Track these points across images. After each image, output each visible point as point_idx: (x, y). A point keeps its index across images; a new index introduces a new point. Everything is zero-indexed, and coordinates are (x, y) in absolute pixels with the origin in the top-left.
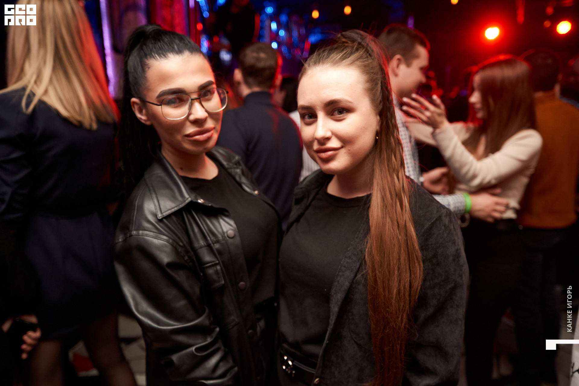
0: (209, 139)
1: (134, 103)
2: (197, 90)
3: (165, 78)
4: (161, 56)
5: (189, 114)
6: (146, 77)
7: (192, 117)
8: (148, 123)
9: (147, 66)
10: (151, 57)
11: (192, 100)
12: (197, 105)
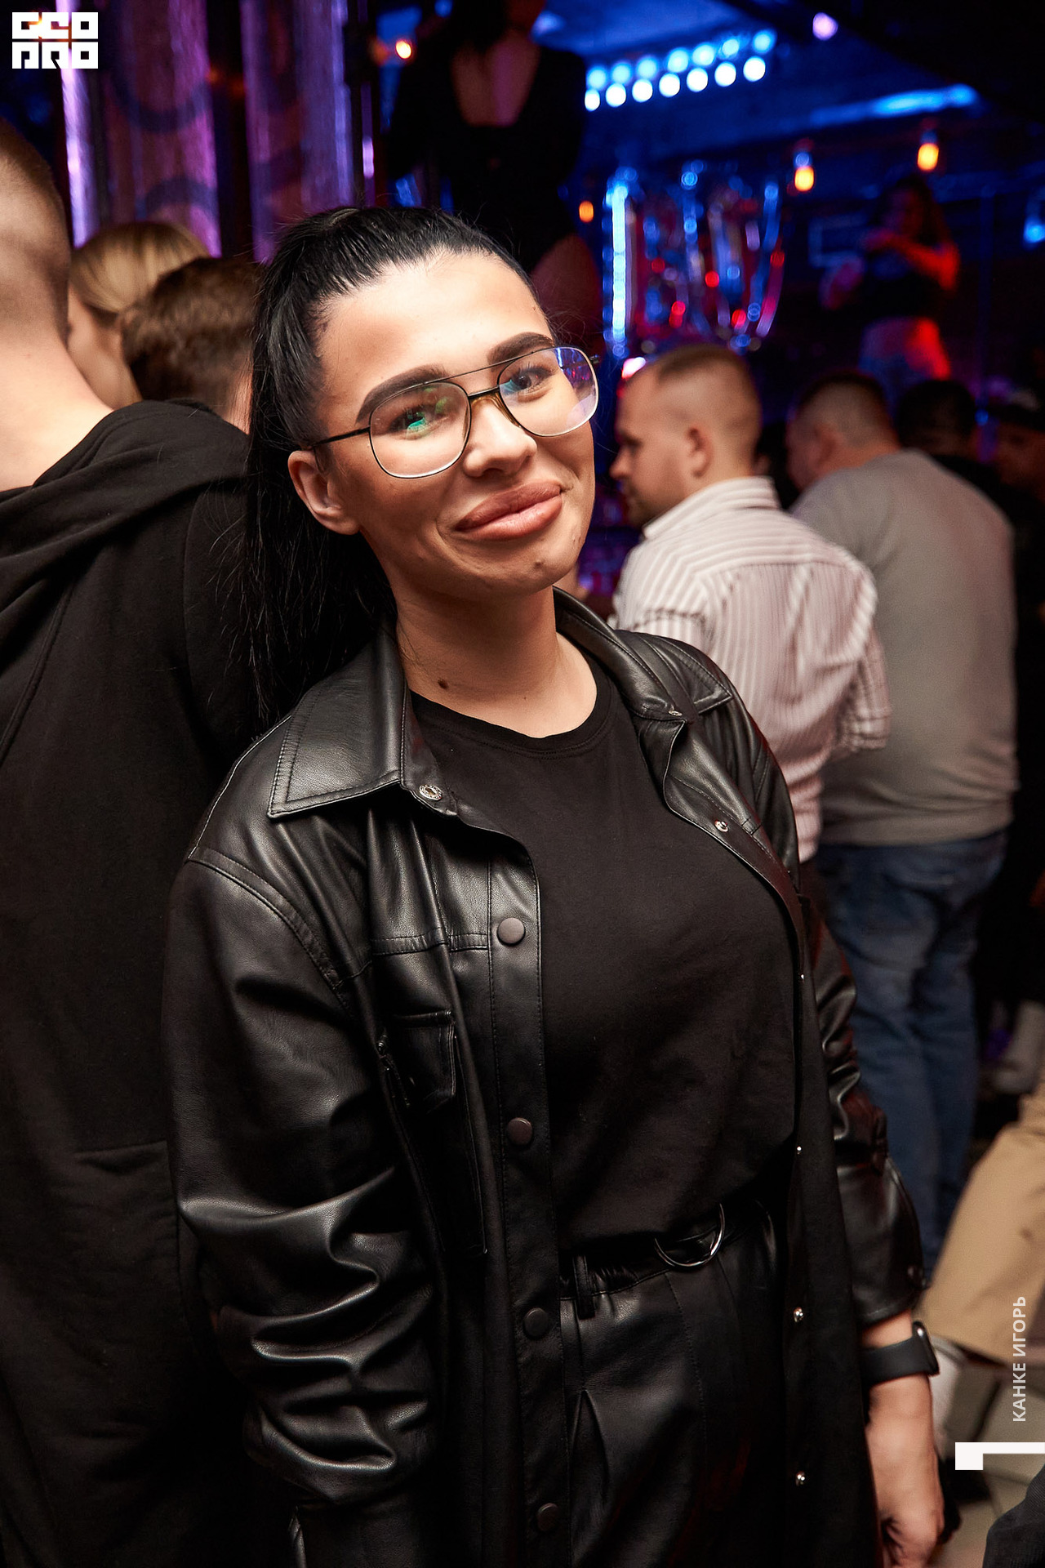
0: (548, 523)
1: (298, 464)
2: (484, 363)
3: (374, 344)
4: (358, 278)
5: (466, 451)
6: (319, 359)
7: (475, 460)
8: (347, 527)
9: (318, 322)
10: (328, 291)
11: (471, 398)
12: (489, 413)
